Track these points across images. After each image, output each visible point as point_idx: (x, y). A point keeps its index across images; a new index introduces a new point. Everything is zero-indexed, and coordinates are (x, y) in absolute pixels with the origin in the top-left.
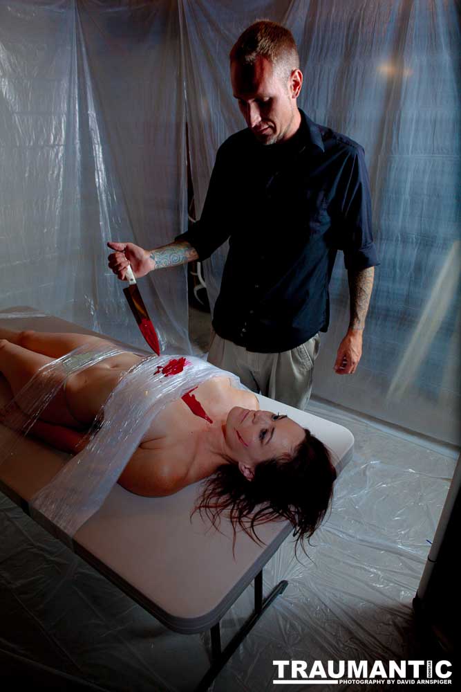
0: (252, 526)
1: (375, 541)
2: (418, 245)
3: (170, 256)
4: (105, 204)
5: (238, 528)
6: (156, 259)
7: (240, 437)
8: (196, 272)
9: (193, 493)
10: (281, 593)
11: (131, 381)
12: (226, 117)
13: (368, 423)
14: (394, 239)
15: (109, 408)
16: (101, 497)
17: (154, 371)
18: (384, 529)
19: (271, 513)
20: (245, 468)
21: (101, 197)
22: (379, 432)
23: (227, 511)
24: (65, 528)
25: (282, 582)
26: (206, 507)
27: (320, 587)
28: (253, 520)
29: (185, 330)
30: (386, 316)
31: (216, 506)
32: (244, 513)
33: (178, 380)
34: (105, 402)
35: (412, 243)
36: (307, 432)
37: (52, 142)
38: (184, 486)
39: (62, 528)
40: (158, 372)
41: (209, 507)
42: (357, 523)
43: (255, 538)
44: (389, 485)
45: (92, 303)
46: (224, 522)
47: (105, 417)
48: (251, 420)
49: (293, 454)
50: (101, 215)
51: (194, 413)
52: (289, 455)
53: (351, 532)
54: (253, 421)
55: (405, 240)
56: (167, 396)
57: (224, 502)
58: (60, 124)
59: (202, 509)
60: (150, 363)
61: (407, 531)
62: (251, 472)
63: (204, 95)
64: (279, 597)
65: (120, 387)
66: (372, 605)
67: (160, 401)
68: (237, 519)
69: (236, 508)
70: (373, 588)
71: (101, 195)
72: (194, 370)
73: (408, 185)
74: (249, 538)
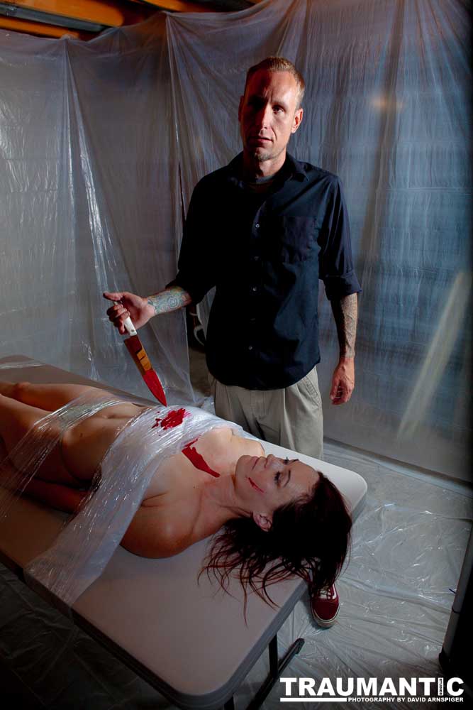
0: (264, 587)
1: (394, 591)
2: (421, 279)
3: (168, 299)
4: (100, 248)
5: (249, 589)
6: (155, 304)
7: (253, 484)
8: (196, 313)
9: (200, 552)
10: (297, 653)
11: (129, 436)
12: (219, 156)
13: (379, 463)
14: (397, 273)
15: (107, 466)
16: (103, 562)
17: (152, 425)
18: (403, 578)
19: (283, 571)
20: (261, 516)
21: (96, 241)
22: (392, 472)
23: (236, 571)
24: (64, 596)
25: (297, 641)
26: (214, 566)
27: (338, 644)
28: (265, 579)
29: (186, 373)
30: (392, 353)
31: (224, 566)
32: (255, 573)
33: (178, 432)
34: (102, 459)
35: (415, 276)
36: (321, 474)
37: (46, 187)
38: (190, 545)
39: (60, 596)
40: (157, 425)
41: (217, 567)
42: (375, 572)
43: (267, 599)
44: (405, 529)
45: (89, 348)
46: (234, 583)
47: (103, 475)
48: (263, 465)
49: (310, 494)
50: (96, 259)
51: (197, 467)
52: (307, 495)
53: (368, 582)
54: (265, 467)
55: (407, 274)
56: (167, 450)
57: (233, 561)
58: (54, 168)
59: (210, 569)
60: (147, 416)
61: (428, 578)
62: (267, 521)
63: (196, 134)
64: (296, 658)
65: (117, 442)
66: (396, 663)
67: (159, 456)
68: (246, 580)
69: (245, 567)
70: (395, 643)
71: (95, 238)
72: (194, 422)
73: (408, 219)
74: (260, 599)
